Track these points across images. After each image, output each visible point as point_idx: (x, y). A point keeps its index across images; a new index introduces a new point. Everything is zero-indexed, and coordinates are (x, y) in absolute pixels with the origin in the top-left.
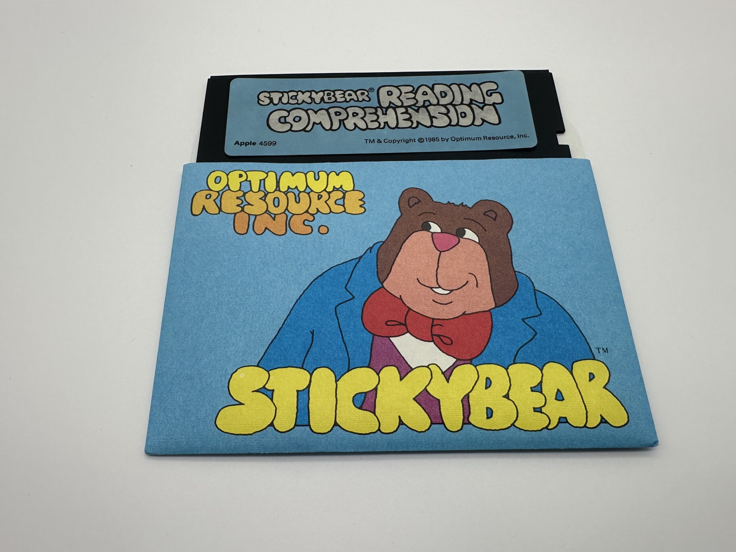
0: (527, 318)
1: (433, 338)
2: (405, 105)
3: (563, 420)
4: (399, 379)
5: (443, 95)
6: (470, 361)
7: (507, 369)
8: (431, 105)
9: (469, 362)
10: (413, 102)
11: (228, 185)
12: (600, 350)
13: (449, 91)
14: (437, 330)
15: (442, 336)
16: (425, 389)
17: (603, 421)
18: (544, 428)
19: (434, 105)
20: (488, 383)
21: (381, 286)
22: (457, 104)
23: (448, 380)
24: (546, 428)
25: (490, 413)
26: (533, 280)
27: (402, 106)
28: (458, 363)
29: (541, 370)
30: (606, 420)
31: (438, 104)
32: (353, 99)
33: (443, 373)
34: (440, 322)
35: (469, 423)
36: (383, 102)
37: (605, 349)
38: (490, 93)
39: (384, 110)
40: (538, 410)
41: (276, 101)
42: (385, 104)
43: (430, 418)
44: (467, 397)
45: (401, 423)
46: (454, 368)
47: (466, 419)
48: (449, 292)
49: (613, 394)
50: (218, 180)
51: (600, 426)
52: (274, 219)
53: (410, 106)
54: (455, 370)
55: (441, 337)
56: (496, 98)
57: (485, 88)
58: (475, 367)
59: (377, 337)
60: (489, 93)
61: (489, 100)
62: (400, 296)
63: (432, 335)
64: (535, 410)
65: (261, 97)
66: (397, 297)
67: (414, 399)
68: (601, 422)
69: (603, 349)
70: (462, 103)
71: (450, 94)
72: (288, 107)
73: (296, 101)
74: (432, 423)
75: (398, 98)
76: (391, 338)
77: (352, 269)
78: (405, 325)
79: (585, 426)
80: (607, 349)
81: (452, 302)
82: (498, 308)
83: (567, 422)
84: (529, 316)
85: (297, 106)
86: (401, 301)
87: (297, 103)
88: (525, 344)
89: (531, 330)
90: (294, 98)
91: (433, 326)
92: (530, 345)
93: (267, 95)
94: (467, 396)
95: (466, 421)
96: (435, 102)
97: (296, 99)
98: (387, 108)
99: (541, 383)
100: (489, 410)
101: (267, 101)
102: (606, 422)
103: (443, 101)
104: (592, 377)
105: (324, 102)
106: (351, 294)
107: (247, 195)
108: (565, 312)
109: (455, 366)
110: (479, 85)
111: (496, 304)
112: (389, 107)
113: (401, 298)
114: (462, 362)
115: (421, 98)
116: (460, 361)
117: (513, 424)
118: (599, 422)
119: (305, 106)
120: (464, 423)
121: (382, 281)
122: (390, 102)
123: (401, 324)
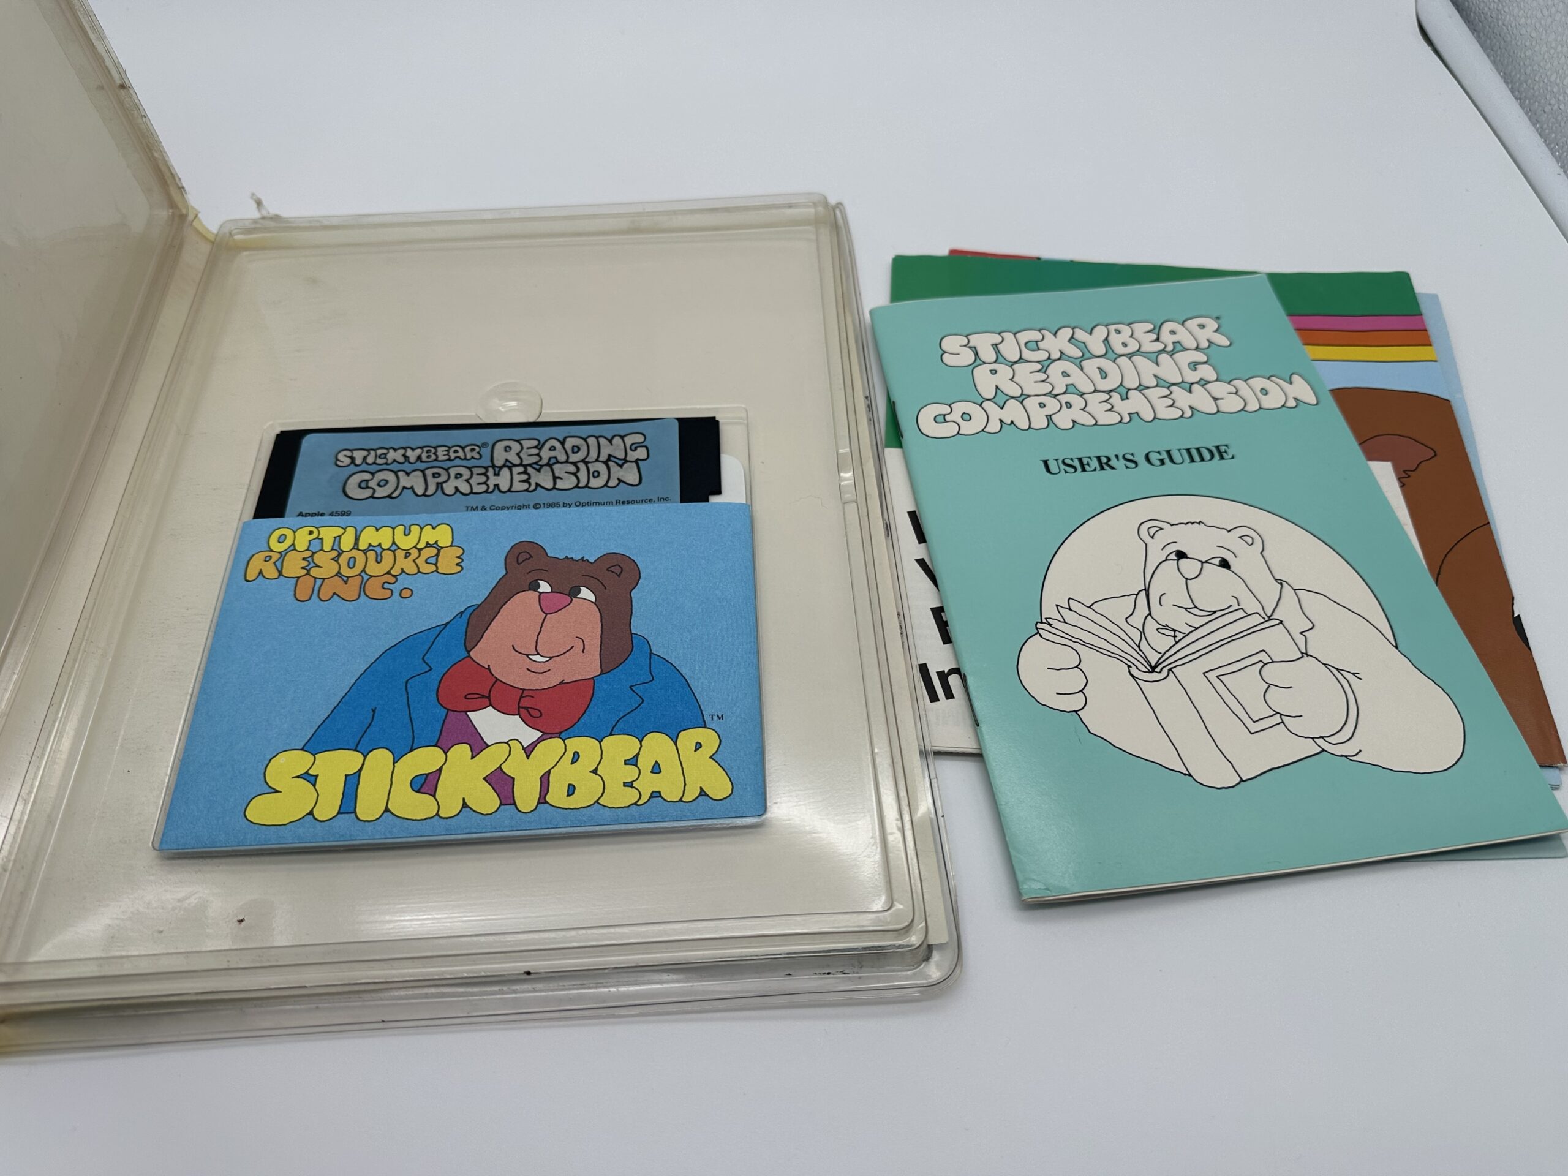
0: (636, 685)
1: (519, 711)
2: (525, 463)
3: (656, 795)
4: (470, 757)
5: (576, 449)
6: (559, 735)
7: (600, 742)
8: (558, 462)
9: (557, 735)
10: (534, 459)
11: (293, 544)
12: (714, 717)
13: (582, 445)
14: (525, 703)
15: (531, 708)
16: (500, 767)
17: (703, 793)
18: (632, 804)
19: (562, 463)
20: (576, 757)
21: (467, 655)
22: (590, 460)
23: (528, 757)
24: (635, 804)
25: (571, 790)
26: (651, 643)
27: (521, 465)
28: (544, 737)
29: (641, 742)
30: (706, 793)
31: (567, 462)
32: (459, 457)
33: (524, 749)
34: (530, 693)
35: (546, 802)
36: (498, 460)
37: (720, 716)
38: (635, 447)
39: (497, 469)
40: (629, 785)
41: (358, 462)
42: (499, 462)
43: (500, 798)
44: (547, 774)
45: (465, 805)
46: (538, 743)
47: (542, 797)
48: (548, 659)
49: (719, 765)
50: (282, 539)
51: (698, 799)
52: (346, 582)
53: (530, 465)
54: (539, 745)
55: (529, 709)
56: (641, 453)
57: (629, 441)
58: (564, 740)
59: (452, 713)
60: (633, 447)
61: (632, 456)
62: (489, 666)
63: (519, 707)
64: (625, 784)
65: (341, 457)
66: (484, 668)
67: (485, 779)
68: (700, 795)
69: (718, 716)
70: (597, 460)
71: (584, 448)
72: (373, 468)
73: (384, 461)
74: (501, 804)
75: (518, 454)
76: (468, 713)
77: (434, 637)
78: (489, 697)
79: (681, 800)
80: (722, 716)
81: (549, 670)
82: (603, 675)
83: (661, 796)
84: (639, 683)
85: (385, 467)
86: (488, 672)
87: (386, 464)
88: (628, 714)
89: (639, 698)
90: (383, 456)
91: (521, 697)
92: (633, 714)
93: (348, 453)
94: (549, 772)
95: (542, 800)
96: (562, 458)
97: (385, 458)
98: (501, 468)
99: (637, 756)
100: (571, 787)
101: (347, 461)
102: (706, 795)
103: (574, 458)
104: (698, 746)
105: (422, 462)
106: (428, 665)
107: (316, 555)
108: (681, 677)
109: (540, 740)
110: (622, 437)
111: (602, 671)
112: (504, 466)
113: (489, 668)
114: (550, 736)
115: (546, 454)
116: (546, 735)
117: (597, 802)
118: (697, 794)
119: (395, 467)
120: (539, 803)
121: (469, 650)
122: (507, 460)
123: (483, 696)
